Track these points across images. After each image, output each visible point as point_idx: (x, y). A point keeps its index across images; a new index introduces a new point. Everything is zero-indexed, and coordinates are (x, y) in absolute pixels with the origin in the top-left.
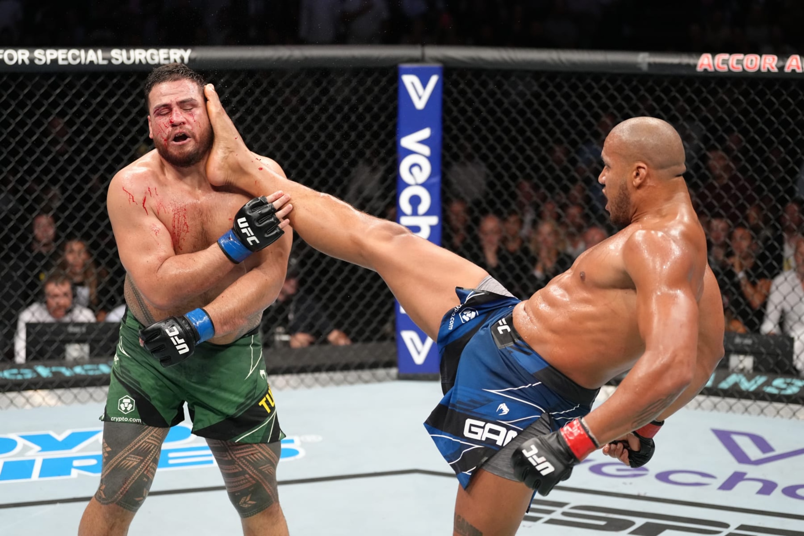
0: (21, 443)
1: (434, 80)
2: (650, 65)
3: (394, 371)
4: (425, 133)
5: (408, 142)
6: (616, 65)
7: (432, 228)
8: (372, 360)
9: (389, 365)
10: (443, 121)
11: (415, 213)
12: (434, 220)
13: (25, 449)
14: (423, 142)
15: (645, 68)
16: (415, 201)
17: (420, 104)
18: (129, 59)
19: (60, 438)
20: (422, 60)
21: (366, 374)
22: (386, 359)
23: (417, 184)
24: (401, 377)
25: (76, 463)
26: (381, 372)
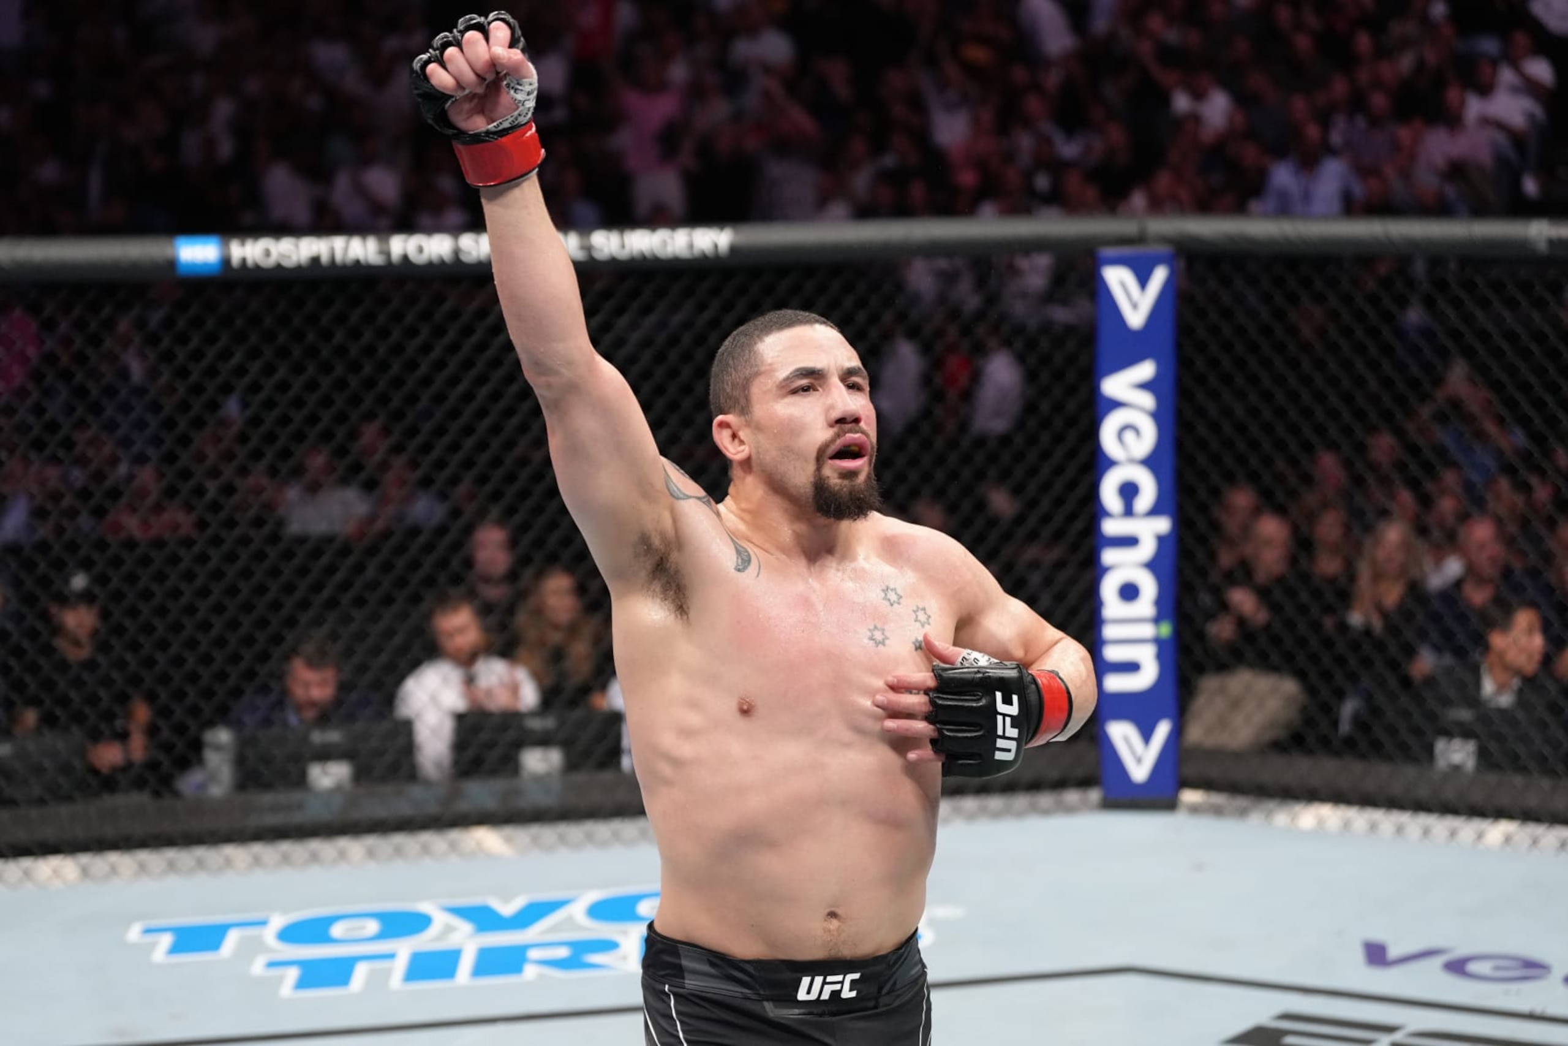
0: (440, 919)
1: (1159, 276)
2: (1552, 243)
3: (1094, 795)
4: (1146, 370)
5: (1114, 385)
6: (1490, 244)
7: (1161, 539)
8: (1054, 774)
9: (1085, 783)
10: (1179, 347)
11: (1129, 512)
12: (1163, 525)
13: (449, 929)
14: (1145, 386)
15: (1542, 247)
16: (1129, 491)
17: (1135, 318)
18: (623, 246)
19: (507, 909)
20: (1139, 239)
21: (1045, 799)
22: (1080, 772)
23: (1132, 461)
24: (1111, 804)
25: (534, 954)
26: (1072, 796)
